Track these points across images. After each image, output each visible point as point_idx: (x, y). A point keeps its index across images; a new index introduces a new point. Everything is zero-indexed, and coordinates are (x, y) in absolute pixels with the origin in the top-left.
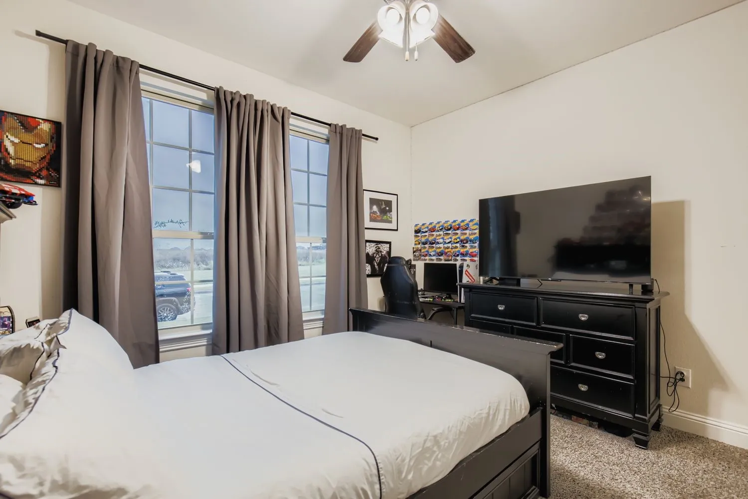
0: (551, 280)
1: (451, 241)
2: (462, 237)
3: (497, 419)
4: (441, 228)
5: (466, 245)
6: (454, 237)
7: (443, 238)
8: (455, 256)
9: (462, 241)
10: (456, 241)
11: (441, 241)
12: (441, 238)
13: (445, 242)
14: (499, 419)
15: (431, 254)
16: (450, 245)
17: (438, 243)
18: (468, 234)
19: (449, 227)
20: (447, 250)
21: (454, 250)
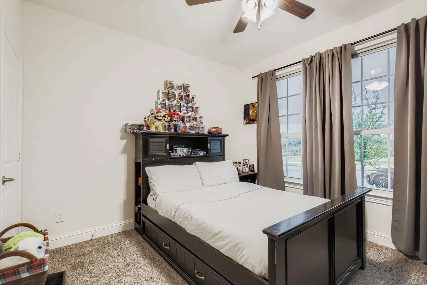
3: (221, 241)
14: (222, 242)
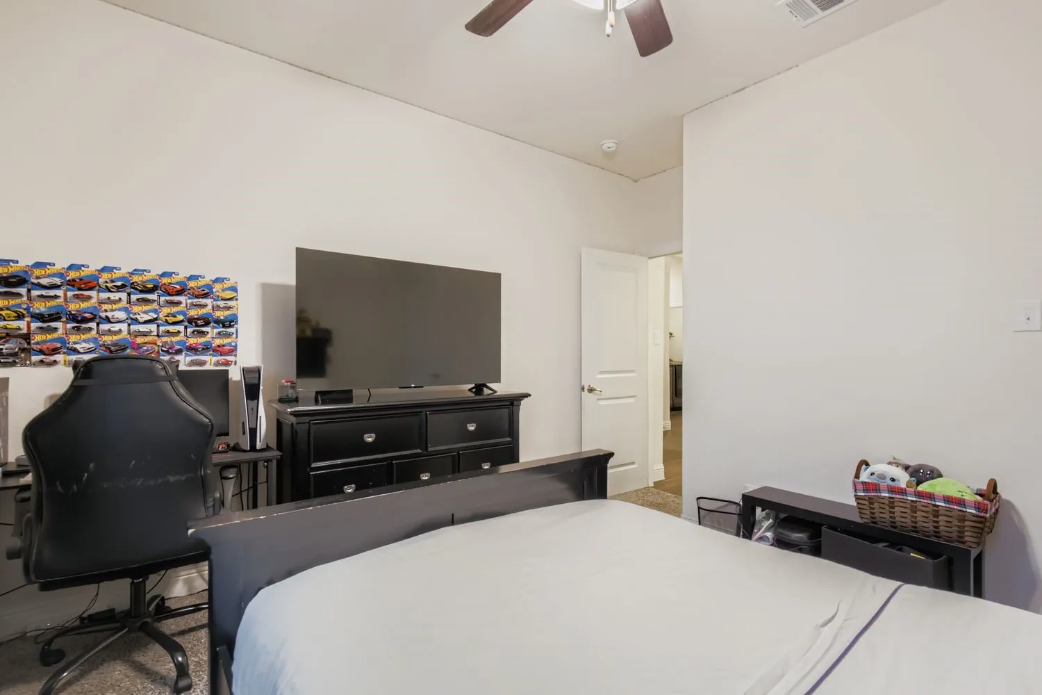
0: (414, 387)
1: (156, 319)
2: (193, 313)
4: (119, 284)
5: (204, 329)
6: (166, 310)
7: (126, 310)
8: (170, 353)
9: (191, 321)
10: (171, 319)
11: (121, 315)
12: (120, 310)
13: (136, 320)
15: (77, 346)
16: (153, 327)
17: (108, 320)
18: (210, 307)
19: (150, 286)
20: (139, 340)
21: (165, 339)
